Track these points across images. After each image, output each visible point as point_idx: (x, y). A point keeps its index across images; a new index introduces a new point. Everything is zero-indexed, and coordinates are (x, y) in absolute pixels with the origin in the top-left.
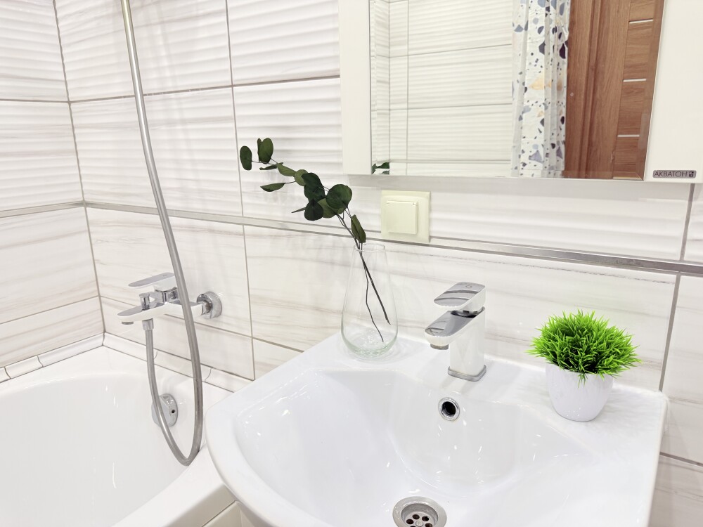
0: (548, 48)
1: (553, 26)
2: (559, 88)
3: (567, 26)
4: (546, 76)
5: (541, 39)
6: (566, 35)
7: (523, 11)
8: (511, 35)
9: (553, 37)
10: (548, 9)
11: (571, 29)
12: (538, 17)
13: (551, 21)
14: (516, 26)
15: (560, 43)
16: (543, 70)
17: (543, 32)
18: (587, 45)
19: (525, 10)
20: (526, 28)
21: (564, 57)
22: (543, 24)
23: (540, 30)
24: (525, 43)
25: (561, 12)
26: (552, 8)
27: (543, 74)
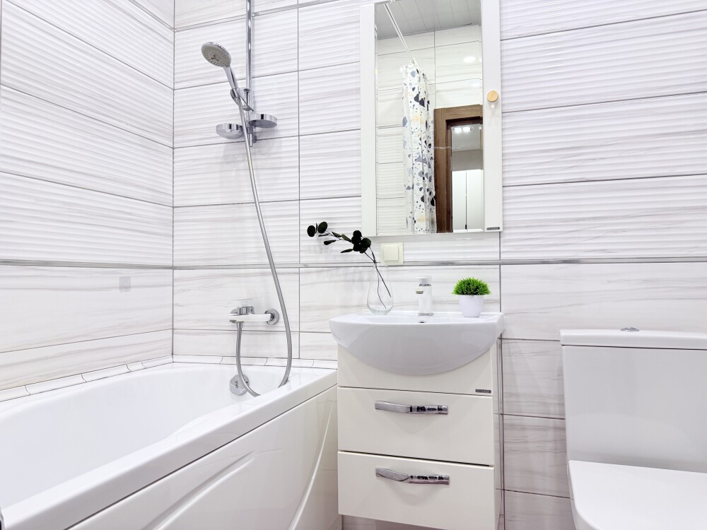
0: (426, 199)
1: (427, 187)
2: (432, 222)
3: (434, 188)
4: (426, 215)
5: (421, 194)
6: (434, 193)
7: (410, 178)
8: (404, 192)
9: (427, 193)
10: (424, 179)
11: (436, 190)
12: (419, 182)
13: (426, 185)
14: (407, 186)
15: (431, 198)
16: (424, 211)
17: (423, 190)
18: (446, 200)
19: (411, 178)
20: (413, 188)
21: (433, 205)
22: (422, 186)
23: (421, 189)
24: (413, 196)
25: (430, 180)
26: (426, 178)
27: (424, 213)
